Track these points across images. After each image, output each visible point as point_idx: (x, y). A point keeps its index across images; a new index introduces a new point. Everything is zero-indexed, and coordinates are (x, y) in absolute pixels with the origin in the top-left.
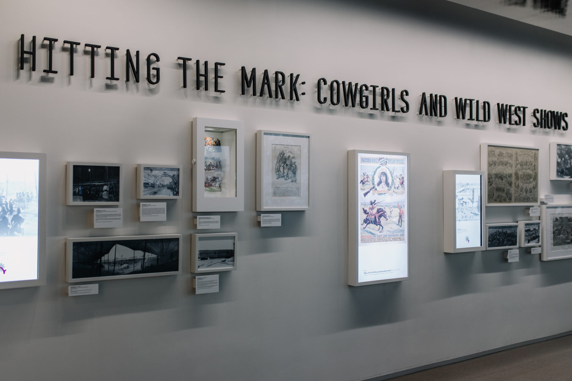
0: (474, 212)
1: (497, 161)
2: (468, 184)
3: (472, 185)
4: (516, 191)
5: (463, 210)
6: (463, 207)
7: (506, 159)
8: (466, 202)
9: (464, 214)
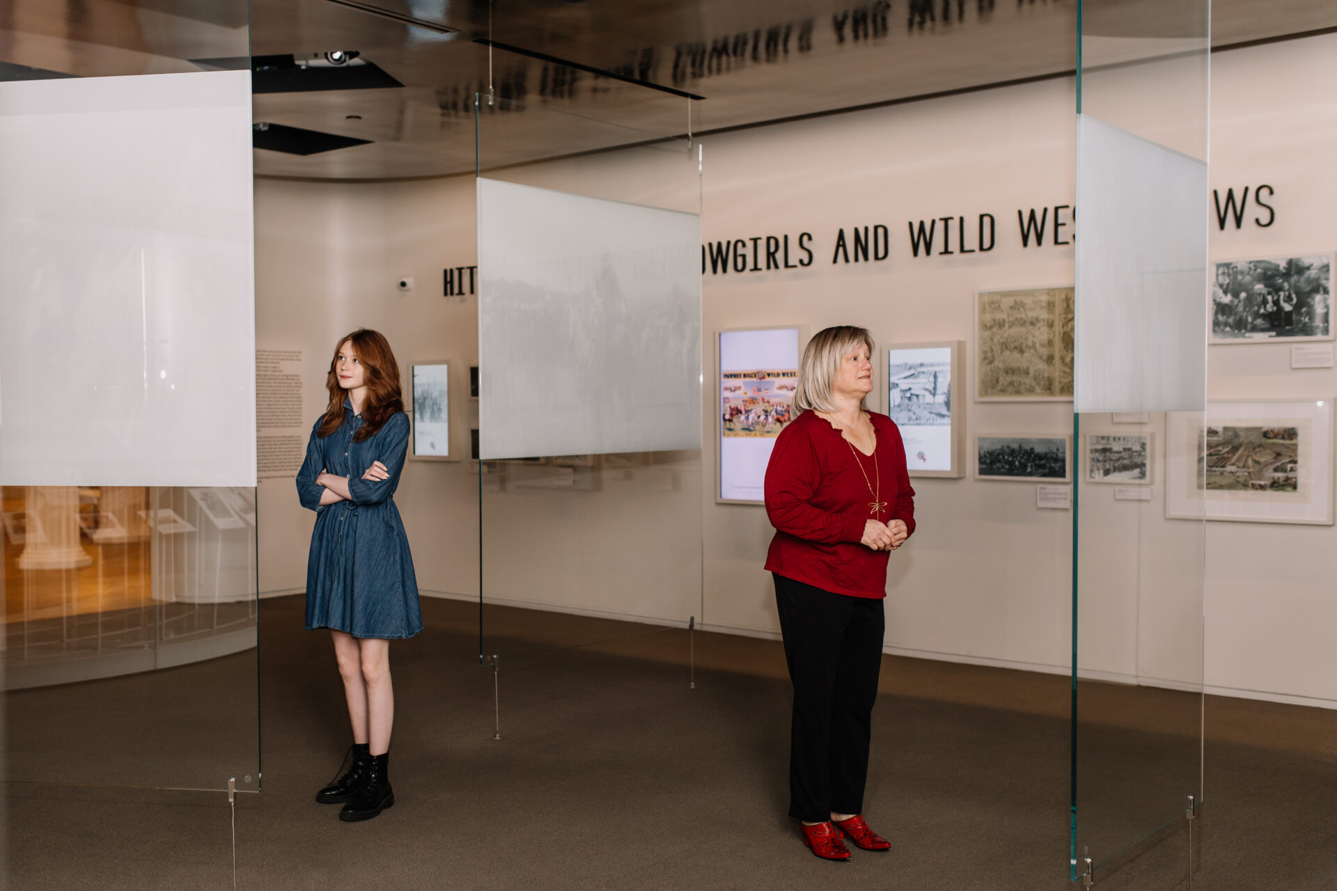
0: (938, 412)
1: (1006, 320)
2: (922, 365)
3: (932, 365)
4: (1064, 372)
5: (910, 408)
6: (910, 403)
7: (1031, 314)
8: (917, 396)
9: (914, 413)
